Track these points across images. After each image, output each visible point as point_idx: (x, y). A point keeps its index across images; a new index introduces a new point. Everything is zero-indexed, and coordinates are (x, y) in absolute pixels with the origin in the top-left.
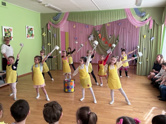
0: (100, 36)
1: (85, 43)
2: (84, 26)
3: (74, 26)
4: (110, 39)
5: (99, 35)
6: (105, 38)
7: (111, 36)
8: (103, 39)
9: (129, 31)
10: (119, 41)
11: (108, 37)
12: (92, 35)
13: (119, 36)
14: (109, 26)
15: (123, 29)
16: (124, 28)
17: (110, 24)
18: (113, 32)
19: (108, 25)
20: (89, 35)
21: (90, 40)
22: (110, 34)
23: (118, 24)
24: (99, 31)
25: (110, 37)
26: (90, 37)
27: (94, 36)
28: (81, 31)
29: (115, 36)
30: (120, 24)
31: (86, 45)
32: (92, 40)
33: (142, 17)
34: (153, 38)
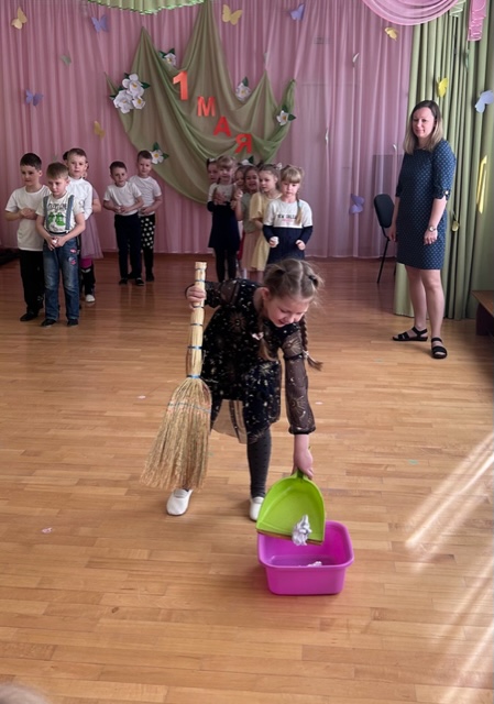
0: (184, 88)
1: (93, 126)
2: (82, 19)
3: (14, 18)
4: (241, 103)
5: (175, 80)
6: (215, 98)
7: (246, 84)
8: (200, 103)
9: (350, 56)
10: (291, 117)
11: (233, 93)
12: (134, 77)
13: (295, 87)
14: (235, 22)
15: (313, 47)
16: (321, 41)
17: (239, 13)
18: (261, 60)
19: (227, 16)
20: (115, 76)
21: (124, 111)
22: (241, 72)
23: (289, 14)
24: (172, 51)
25: (242, 92)
26: (122, 88)
27: (145, 86)
28: (66, 52)
29: (271, 88)
30: (296, 15)
31: (99, 137)
32: (132, 111)
34: (487, 98)
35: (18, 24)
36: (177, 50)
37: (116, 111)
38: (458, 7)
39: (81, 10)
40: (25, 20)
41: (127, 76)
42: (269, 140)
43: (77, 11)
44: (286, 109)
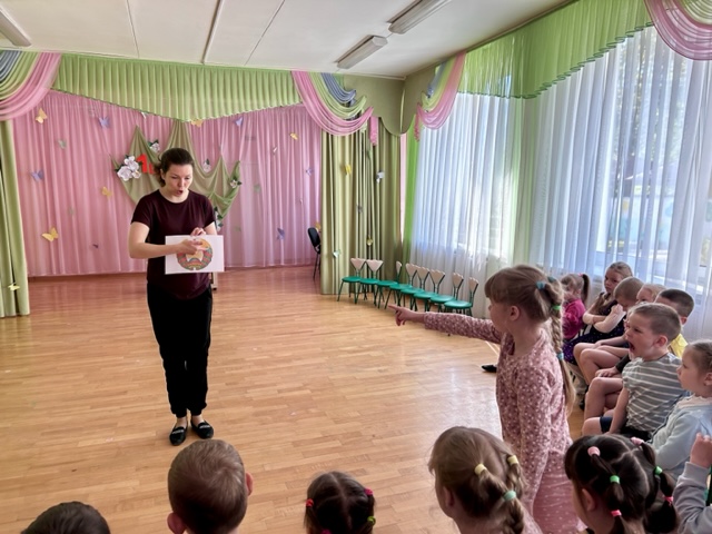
1: (101, 190)
2: (91, 118)
3: (36, 116)
7: (208, 163)
9: (272, 149)
10: (239, 183)
12: (132, 158)
13: (240, 166)
14: (200, 125)
18: (218, 149)
20: (117, 157)
21: (125, 179)
22: (204, 156)
23: (234, 122)
24: (157, 142)
25: (206, 168)
26: (123, 165)
27: (140, 164)
29: (226, 166)
30: (239, 123)
31: (106, 196)
32: (131, 180)
33: (349, 104)
34: (381, 175)
35: (40, 120)
36: (160, 141)
37: (120, 179)
38: (364, 128)
39: (90, 112)
40: (46, 117)
41: (127, 157)
42: (227, 197)
43: (86, 113)
44: (235, 178)
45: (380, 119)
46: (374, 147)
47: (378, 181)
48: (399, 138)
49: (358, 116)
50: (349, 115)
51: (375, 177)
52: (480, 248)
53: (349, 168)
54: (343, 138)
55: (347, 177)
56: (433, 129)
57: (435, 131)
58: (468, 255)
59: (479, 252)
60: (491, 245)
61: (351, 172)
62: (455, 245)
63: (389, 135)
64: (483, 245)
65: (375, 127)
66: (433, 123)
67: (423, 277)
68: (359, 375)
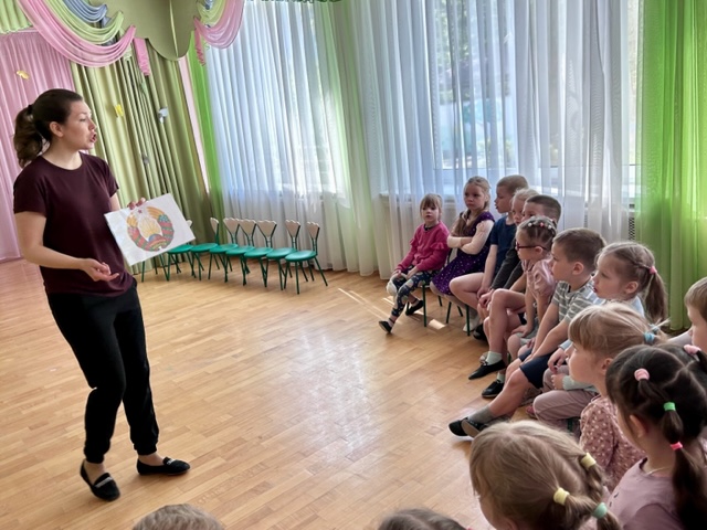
33: (100, 24)
34: (165, 112)
38: (128, 55)
45: (147, 40)
46: (147, 78)
47: (161, 120)
48: (176, 63)
49: (117, 39)
50: (104, 38)
51: (157, 117)
52: (310, 185)
53: (119, 109)
54: (102, 69)
55: (119, 120)
56: (220, 48)
57: (225, 50)
58: (297, 195)
59: (310, 191)
60: (324, 181)
61: (123, 113)
62: (279, 187)
63: (163, 60)
64: (314, 182)
65: (143, 51)
66: (220, 40)
67: (249, 231)
68: (210, 369)
